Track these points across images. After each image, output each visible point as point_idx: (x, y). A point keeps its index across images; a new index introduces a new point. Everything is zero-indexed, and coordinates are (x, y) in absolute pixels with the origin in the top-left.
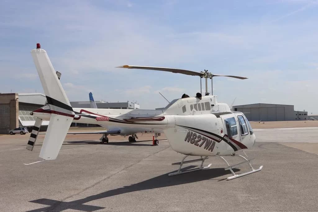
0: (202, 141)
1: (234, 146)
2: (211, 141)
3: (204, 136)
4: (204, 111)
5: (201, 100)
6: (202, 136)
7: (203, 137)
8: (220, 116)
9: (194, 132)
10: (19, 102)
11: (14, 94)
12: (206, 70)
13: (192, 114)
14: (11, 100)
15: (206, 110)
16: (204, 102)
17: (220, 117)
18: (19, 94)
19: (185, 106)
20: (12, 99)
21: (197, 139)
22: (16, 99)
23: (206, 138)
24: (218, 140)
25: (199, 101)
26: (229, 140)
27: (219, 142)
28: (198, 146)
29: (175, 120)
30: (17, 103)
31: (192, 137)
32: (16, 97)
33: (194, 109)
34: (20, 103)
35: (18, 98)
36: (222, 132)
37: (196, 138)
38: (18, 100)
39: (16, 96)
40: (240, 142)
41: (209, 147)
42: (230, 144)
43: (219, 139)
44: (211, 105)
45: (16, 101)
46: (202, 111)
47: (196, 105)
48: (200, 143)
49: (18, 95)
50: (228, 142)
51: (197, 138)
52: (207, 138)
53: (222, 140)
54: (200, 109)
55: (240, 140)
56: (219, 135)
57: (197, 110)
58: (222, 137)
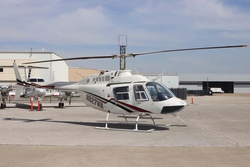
1: (122, 106)
3: (95, 98)
5: (102, 75)
13: (93, 84)
16: (105, 76)
17: (110, 86)
19: (89, 79)
25: (101, 75)
26: (117, 103)
27: (106, 103)
28: (94, 104)
33: (95, 81)
36: (109, 96)
41: (100, 106)
42: (118, 105)
44: (110, 78)
46: (102, 82)
47: (98, 78)
48: (94, 102)
50: (116, 104)
51: (91, 99)
52: (97, 99)
53: (109, 103)
54: (100, 81)
55: (134, 104)
56: (105, 98)
57: (98, 81)
58: (109, 100)
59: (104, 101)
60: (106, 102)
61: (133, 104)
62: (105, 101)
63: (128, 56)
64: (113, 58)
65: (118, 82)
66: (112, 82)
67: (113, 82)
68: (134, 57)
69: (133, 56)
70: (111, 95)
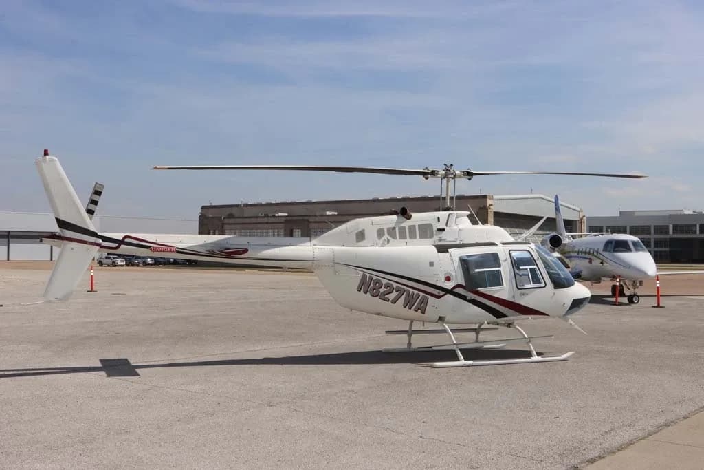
0: (395, 294)
1: (481, 303)
2: (417, 294)
3: (397, 284)
4: (415, 240)
5: (408, 221)
6: (395, 285)
7: (397, 287)
8: (449, 250)
9: (375, 278)
10: (494, 212)
11: (485, 197)
12: (449, 165)
13: (380, 244)
14: (480, 208)
15: (420, 238)
16: (417, 225)
17: (448, 252)
18: (495, 197)
19: (364, 230)
20: (482, 206)
21: (382, 290)
22: (488, 205)
23: (403, 289)
24: (437, 294)
26: (470, 296)
27: (439, 297)
28: (388, 301)
29: (334, 255)
30: (489, 212)
31: (372, 285)
32: (489, 202)
33: (386, 236)
34: (496, 214)
35: (491, 205)
36: (448, 279)
37: (381, 287)
38: (491, 207)
39: (488, 200)
40: (512, 300)
41: (416, 305)
42: (474, 302)
43: (439, 293)
44: (435, 229)
45: (489, 210)
46: (408, 240)
47: (394, 228)
48: (391, 296)
49: (492, 198)
51: (383, 288)
52: (406, 288)
53: (448, 295)
54: (403, 236)
55: (514, 297)
56: (438, 284)
57: (394, 237)
58: (450, 288)
59: (436, 292)
60: (442, 293)
61: (511, 297)
62: (438, 291)
63: (460, 177)
64: (427, 178)
65: (457, 243)
66: (440, 240)
67: (445, 240)
68: (470, 179)
69: (469, 177)
70: (456, 275)
